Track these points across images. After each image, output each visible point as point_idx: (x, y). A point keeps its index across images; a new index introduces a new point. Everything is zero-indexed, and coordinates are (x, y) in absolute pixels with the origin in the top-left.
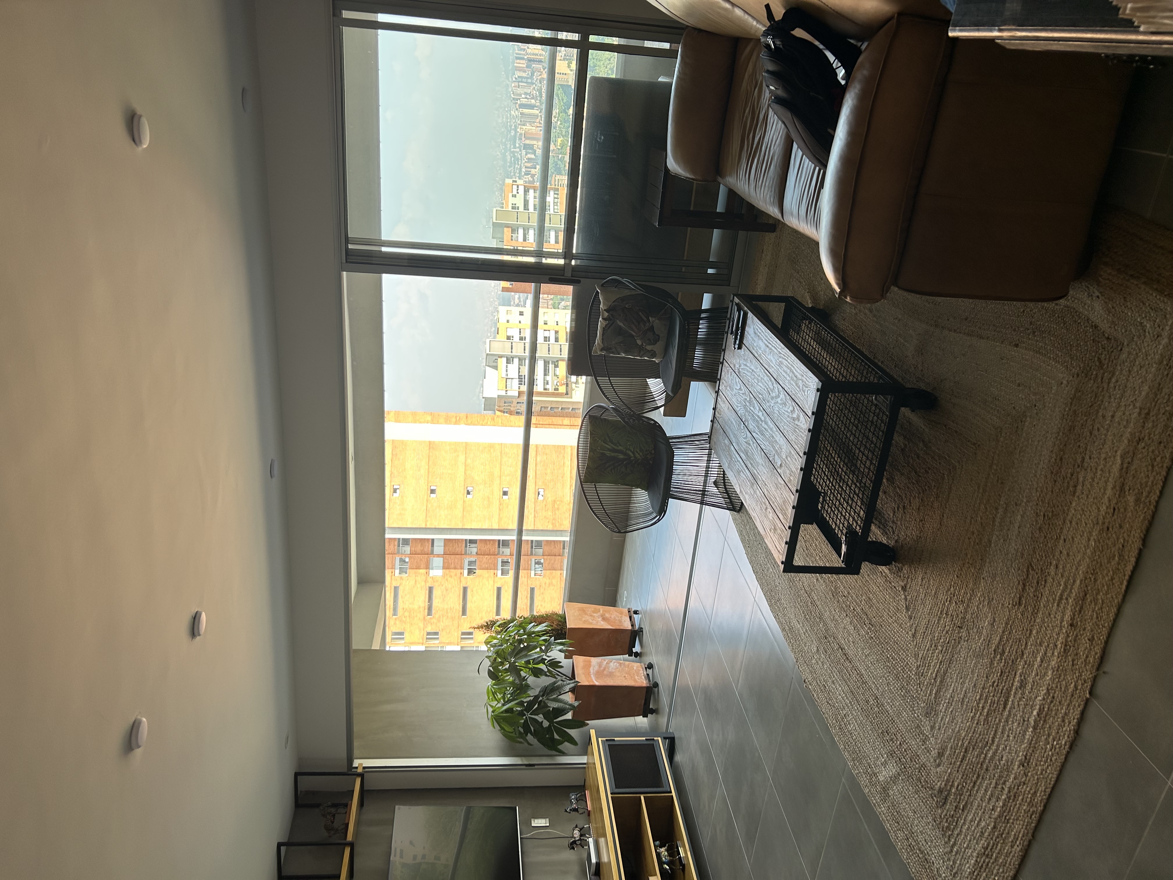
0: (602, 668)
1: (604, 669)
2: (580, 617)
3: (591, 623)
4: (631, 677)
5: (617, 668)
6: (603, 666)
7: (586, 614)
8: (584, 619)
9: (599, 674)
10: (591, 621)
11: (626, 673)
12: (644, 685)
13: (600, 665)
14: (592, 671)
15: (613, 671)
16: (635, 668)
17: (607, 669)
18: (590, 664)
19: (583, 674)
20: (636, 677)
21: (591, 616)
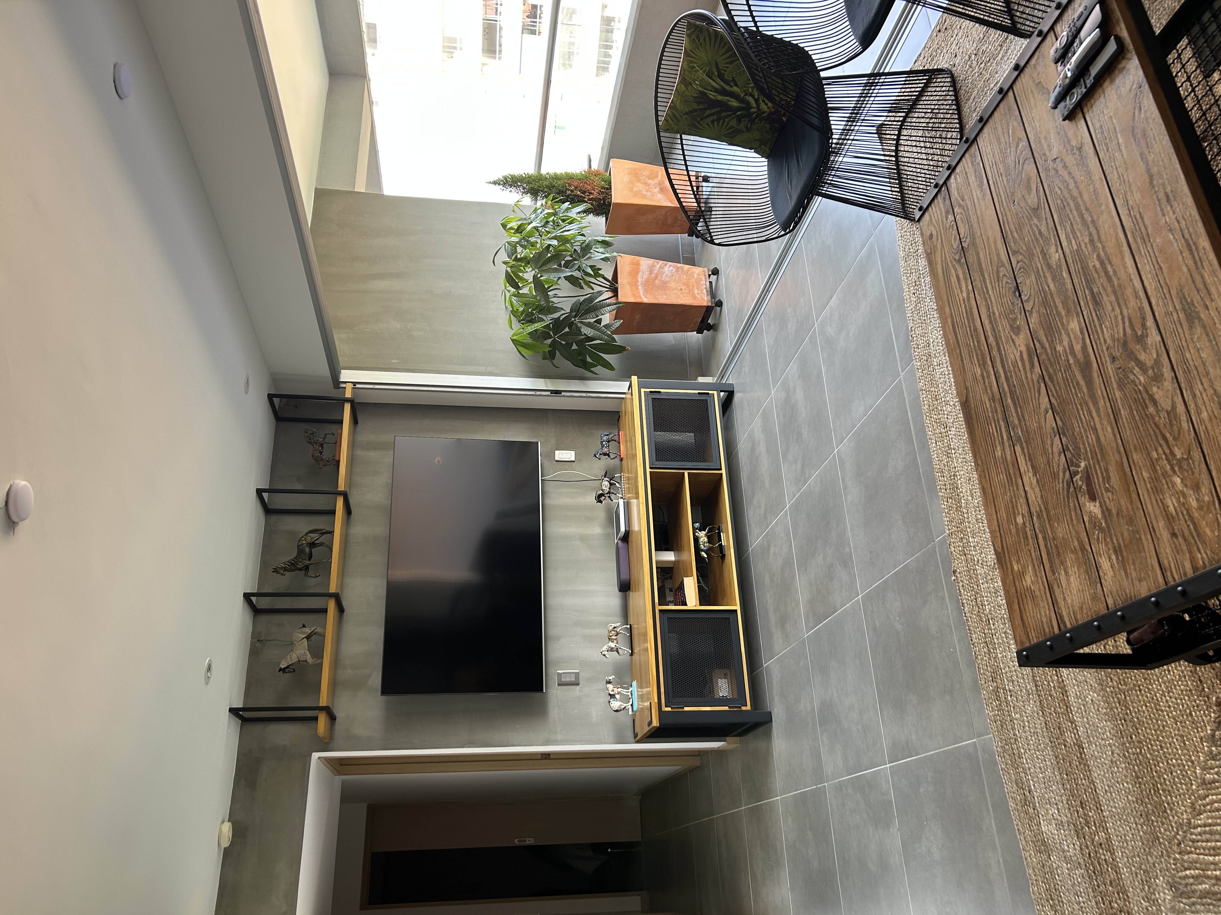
0: (654, 275)
1: (656, 277)
2: (631, 186)
3: (644, 197)
4: (690, 290)
5: (673, 275)
6: (655, 272)
7: (639, 181)
8: (635, 189)
9: (649, 284)
10: (645, 193)
11: (684, 284)
12: (705, 304)
13: (651, 269)
14: (639, 279)
15: (668, 279)
16: (696, 276)
17: (659, 278)
18: (638, 269)
19: (629, 283)
20: (696, 291)
21: (645, 183)
